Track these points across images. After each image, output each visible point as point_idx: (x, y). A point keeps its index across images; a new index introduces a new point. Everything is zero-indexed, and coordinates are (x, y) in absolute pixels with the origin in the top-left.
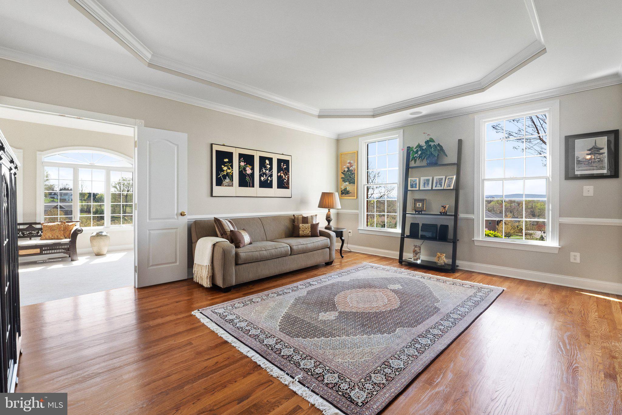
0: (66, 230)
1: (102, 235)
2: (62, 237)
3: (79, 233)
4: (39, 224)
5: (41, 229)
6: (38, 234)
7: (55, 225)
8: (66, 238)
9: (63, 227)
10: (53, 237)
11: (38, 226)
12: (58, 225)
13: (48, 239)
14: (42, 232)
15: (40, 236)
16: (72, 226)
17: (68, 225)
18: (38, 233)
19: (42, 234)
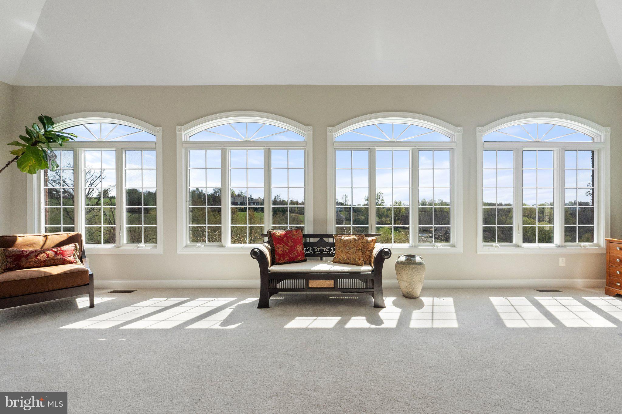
0: (366, 249)
1: (415, 263)
2: (360, 262)
3: (386, 257)
4: (331, 236)
5: (333, 245)
6: (331, 253)
7: (350, 239)
8: (365, 264)
9: (362, 244)
10: (348, 261)
11: (331, 240)
12: (355, 239)
13: (343, 262)
14: (334, 250)
15: (333, 255)
16: (372, 243)
17: (367, 241)
18: (330, 250)
19: (334, 252)
